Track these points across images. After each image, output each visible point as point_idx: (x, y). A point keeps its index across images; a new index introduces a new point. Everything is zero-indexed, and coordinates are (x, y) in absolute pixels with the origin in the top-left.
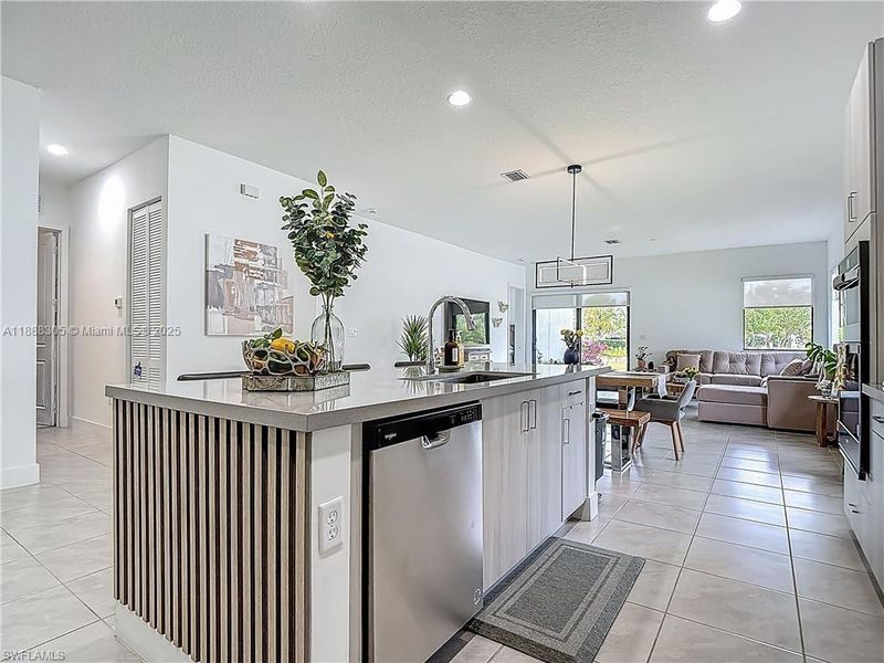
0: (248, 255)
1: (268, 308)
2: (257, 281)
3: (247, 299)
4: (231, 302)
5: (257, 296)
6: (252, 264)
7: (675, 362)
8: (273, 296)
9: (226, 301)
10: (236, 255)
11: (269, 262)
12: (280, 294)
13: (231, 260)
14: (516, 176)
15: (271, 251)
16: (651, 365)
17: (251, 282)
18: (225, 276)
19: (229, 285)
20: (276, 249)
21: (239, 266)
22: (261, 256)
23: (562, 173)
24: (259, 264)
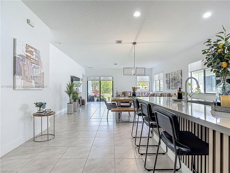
0: (31, 52)
1: (36, 77)
2: (33, 65)
3: (30, 72)
4: (25, 73)
5: (33, 72)
6: (32, 56)
7: (125, 94)
8: (38, 72)
9: (23, 73)
10: (26, 52)
11: (37, 57)
12: (40, 71)
13: (24, 54)
14: (119, 42)
15: (37, 52)
16: (119, 95)
17: (31, 65)
18: (22, 61)
19: (24, 65)
20: (39, 51)
21: (27, 57)
22: (34, 53)
23: (131, 44)
24: (34, 57)
